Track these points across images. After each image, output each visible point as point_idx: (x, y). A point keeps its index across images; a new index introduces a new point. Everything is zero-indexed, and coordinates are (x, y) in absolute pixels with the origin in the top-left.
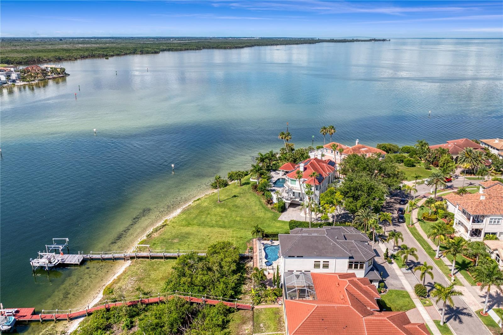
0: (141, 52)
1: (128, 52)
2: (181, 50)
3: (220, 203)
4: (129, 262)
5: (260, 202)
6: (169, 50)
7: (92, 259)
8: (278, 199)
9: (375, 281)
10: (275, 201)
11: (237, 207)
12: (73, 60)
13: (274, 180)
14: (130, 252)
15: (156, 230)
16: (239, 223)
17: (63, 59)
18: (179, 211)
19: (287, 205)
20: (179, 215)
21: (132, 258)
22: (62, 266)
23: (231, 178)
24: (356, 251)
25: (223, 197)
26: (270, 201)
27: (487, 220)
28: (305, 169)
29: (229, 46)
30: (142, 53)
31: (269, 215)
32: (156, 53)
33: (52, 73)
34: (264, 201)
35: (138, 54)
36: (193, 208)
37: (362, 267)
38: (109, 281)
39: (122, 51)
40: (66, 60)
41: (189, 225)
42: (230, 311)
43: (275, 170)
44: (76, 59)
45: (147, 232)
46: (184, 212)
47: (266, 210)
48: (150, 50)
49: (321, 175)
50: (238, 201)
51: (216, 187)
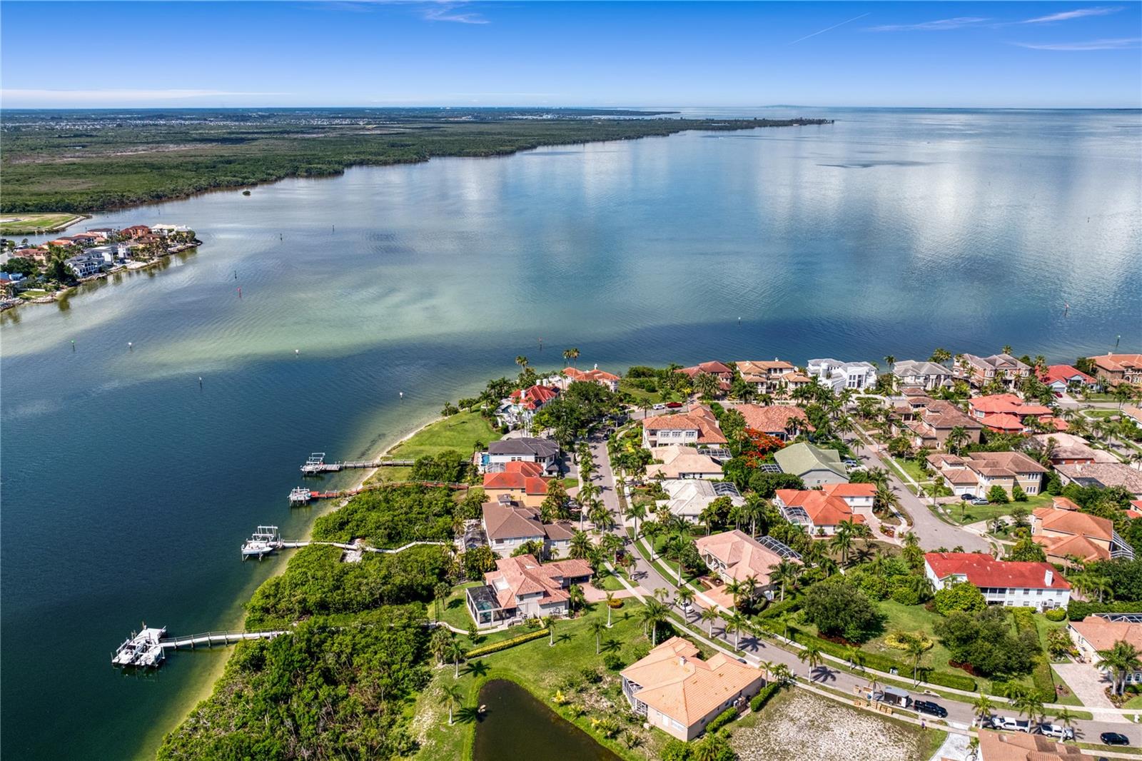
0: (306, 172)
1: (282, 173)
2: (385, 163)
3: (450, 428)
4: (377, 469)
5: (487, 426)
6: (361, 163)
7: (346, 468)
8: (503, 423)
9: (555, 471)
10: (500, 425)
11: (466, 431)
12: (182, 199)
13: (503, 407)
14: (377, 461)
15: (394, 449)
16: (465, 442)
17: (165, 196)
18: (412, 435)
19: (510, 428)
20: (412, 438)
21: (378, 466)
22: (326, 472)
23: (462, 405)
24: (541, 451)
25: (452, 423)
26: (495, 425)
27: (659, 433)
28: (526, 395)
29: (484, 150)
30: (309, 174)
31: (493, 436)
32: (338, 173)
33: (172, 241)
34: (490, 425)
35: (302, 177)
36: (425, 431)
37: (544, 461)
38: (365, 479)
39: (271, 171)
40: (170, 199)
41: (422, 444)
42: (452, 490)
43: (506, 398)
44: (188, 196)
45: (387, 450)
46: (417, 435)
47: (491, 432)
48: (324, 167)
49: (540, 400)
50: (467, 426)
51: (446, 415)
